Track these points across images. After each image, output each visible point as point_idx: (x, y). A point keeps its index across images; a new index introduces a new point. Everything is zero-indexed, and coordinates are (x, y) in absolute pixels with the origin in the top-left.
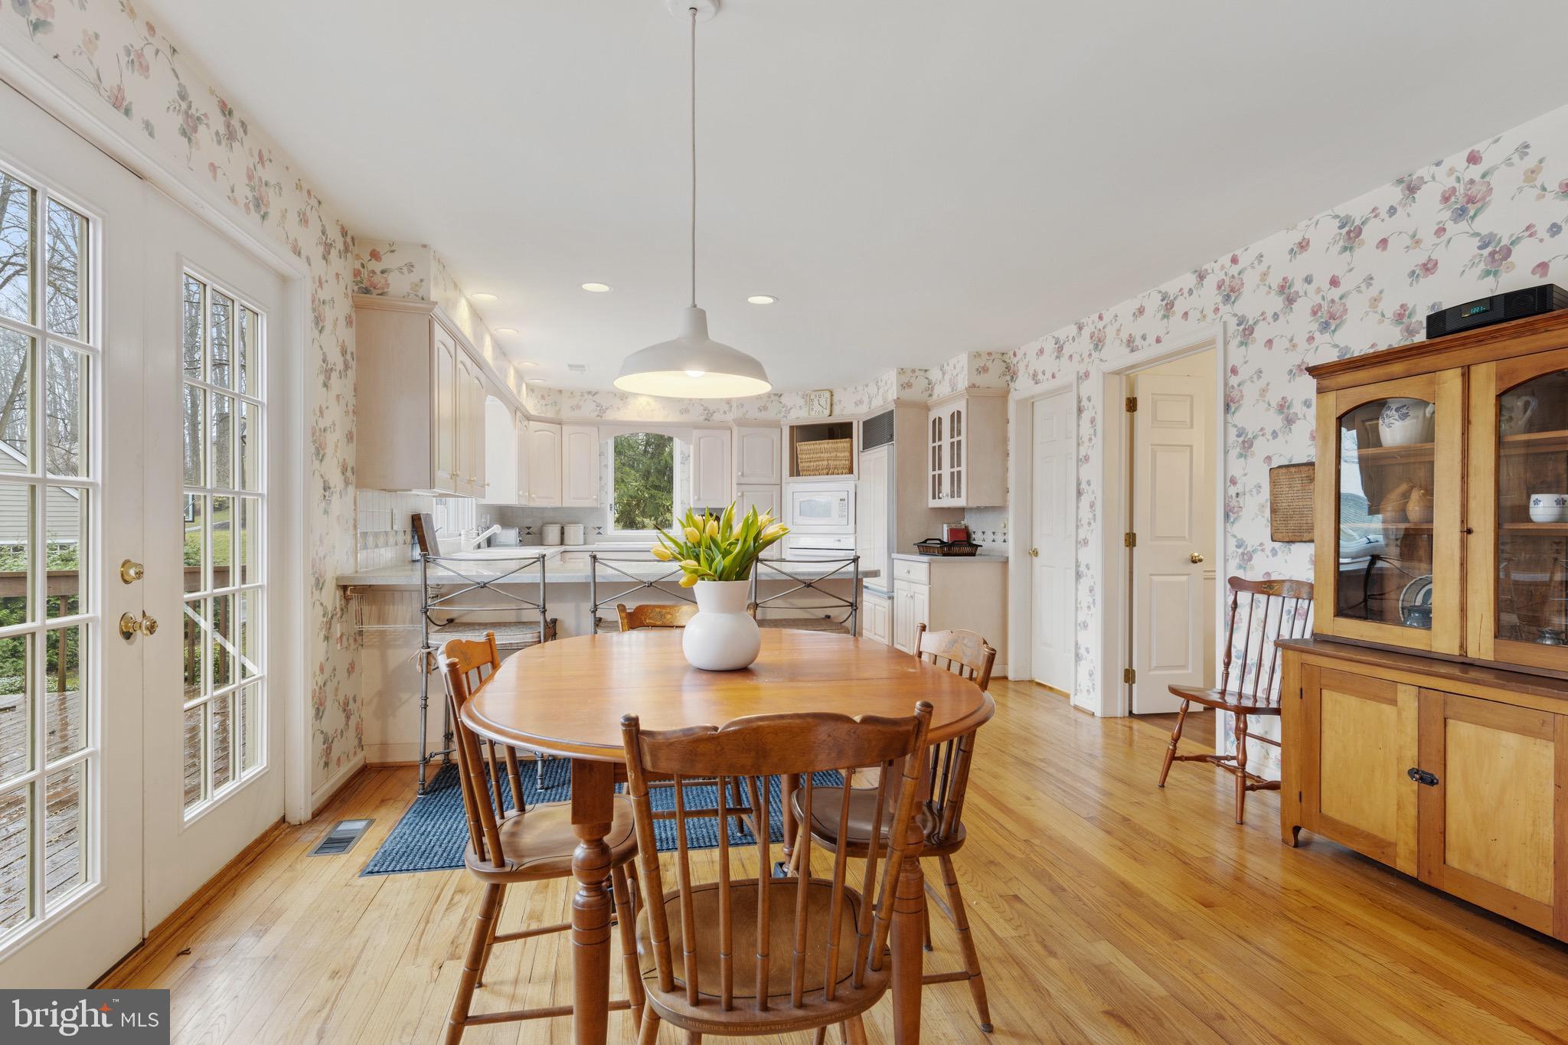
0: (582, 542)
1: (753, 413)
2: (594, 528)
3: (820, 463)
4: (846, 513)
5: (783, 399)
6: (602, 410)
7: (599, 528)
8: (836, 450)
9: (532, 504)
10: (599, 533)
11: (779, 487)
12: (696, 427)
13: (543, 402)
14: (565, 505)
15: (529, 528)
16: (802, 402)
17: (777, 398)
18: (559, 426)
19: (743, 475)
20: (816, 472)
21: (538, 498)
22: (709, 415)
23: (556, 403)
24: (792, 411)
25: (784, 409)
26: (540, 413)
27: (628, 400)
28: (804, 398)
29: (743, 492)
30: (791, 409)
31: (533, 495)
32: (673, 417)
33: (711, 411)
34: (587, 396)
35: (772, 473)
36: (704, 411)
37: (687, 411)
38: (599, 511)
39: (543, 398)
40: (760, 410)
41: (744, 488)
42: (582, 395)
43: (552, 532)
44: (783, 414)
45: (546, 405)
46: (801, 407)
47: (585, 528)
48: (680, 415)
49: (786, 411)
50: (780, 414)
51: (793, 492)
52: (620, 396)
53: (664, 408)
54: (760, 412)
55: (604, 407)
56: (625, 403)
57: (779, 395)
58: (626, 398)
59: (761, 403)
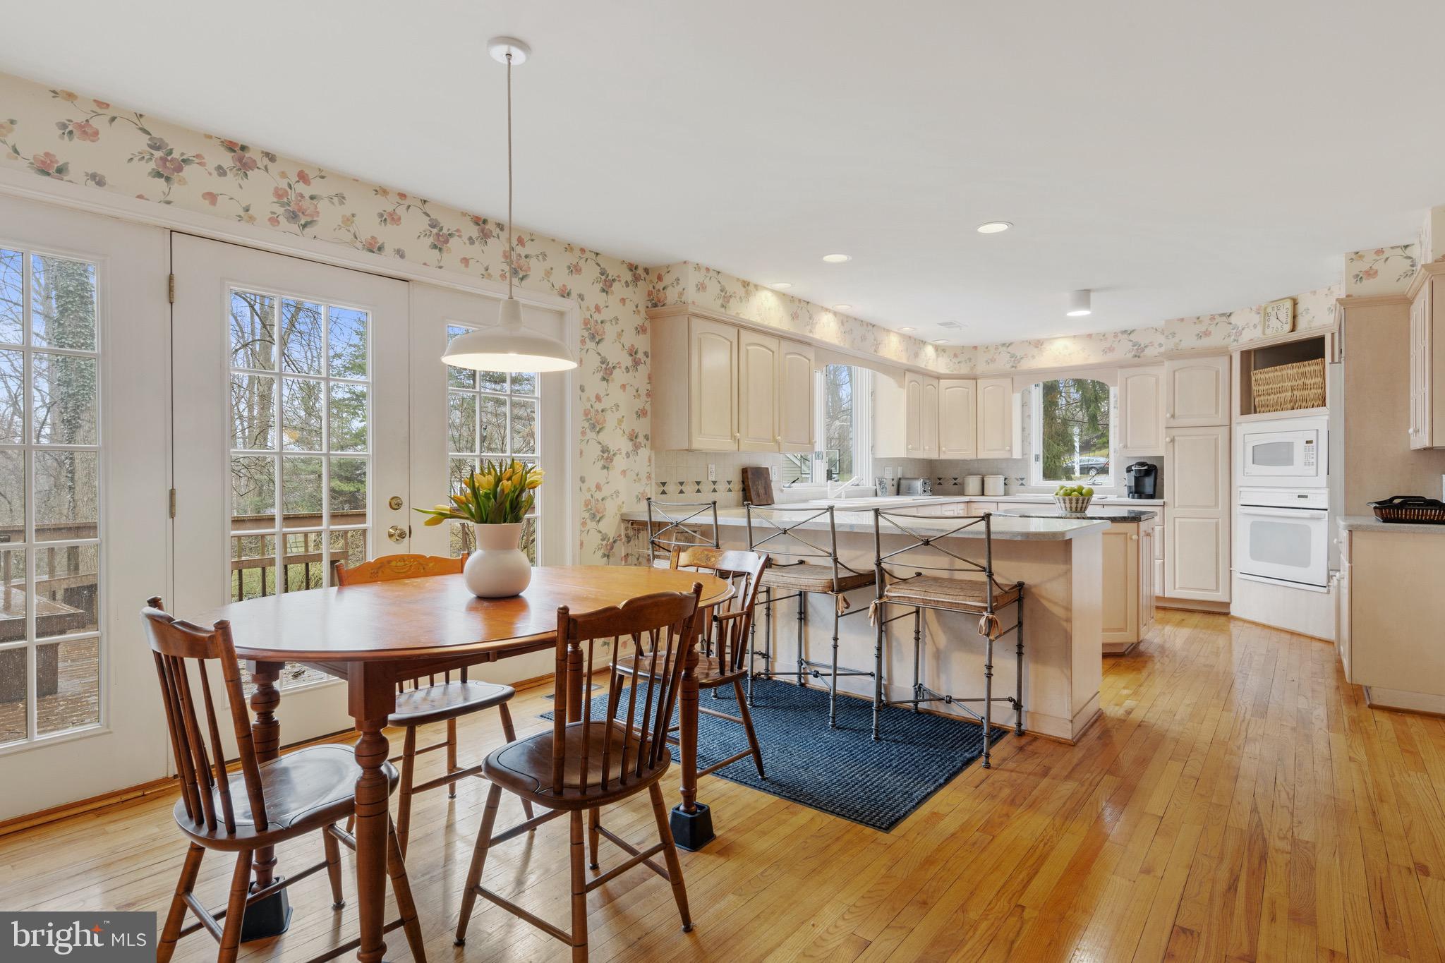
0: (1002, 492)
1: (1189, 341)
2: (1017, 480)
3: (1283, 395)
4: (1314, 460)
5: (1233, 319)
6: (1016, 360)
7: (1022, 479)
8: (1303, 375)
9: (943, 457)
10: (1022, 484)
11: (1226, 430)
12: (1122, 366)
13: (954, 360)
14: (980, 457)
16: (1256, 319)
17: (1224, 318)
18: (974, 381)
19: (1173, 416)
20: (1279, 407)
21: (950, 451)
22: (1139, 350)
23: (970, 359)
24: (1244, 332)
25: (1234, 331)
26: (952, 371)
27: (1044, 346)
28: (1259, 313)
29: (1174, 437)
30: (1243, 329)
31: (944, 449)
32: (1095, 358)
33: (1142, 346)
34: (1001, 349)
35: (1217, 412)
36: (1133, 346)
37: (1111, 349)
38: (1024, 461)
39: (955, 356)
40: (1199, 336)
41: (1175, 432)
42: (997, 348)
43: (973, 484)
44: (1233, 337)
45: (959, 363)
46: (1255, 326)
47: (1005, 479)
48: (1103, 355)
49: (1237, 334)
50: (1228, 337)
51: (1245, 435)
52: (1035, 344)
53: (1084, 349)
54: (1199, 339)
55: (1018, 357)
56: (1040, 350)
57: (1228, 314)
58: (1041, 345)
59: (1200, 328)
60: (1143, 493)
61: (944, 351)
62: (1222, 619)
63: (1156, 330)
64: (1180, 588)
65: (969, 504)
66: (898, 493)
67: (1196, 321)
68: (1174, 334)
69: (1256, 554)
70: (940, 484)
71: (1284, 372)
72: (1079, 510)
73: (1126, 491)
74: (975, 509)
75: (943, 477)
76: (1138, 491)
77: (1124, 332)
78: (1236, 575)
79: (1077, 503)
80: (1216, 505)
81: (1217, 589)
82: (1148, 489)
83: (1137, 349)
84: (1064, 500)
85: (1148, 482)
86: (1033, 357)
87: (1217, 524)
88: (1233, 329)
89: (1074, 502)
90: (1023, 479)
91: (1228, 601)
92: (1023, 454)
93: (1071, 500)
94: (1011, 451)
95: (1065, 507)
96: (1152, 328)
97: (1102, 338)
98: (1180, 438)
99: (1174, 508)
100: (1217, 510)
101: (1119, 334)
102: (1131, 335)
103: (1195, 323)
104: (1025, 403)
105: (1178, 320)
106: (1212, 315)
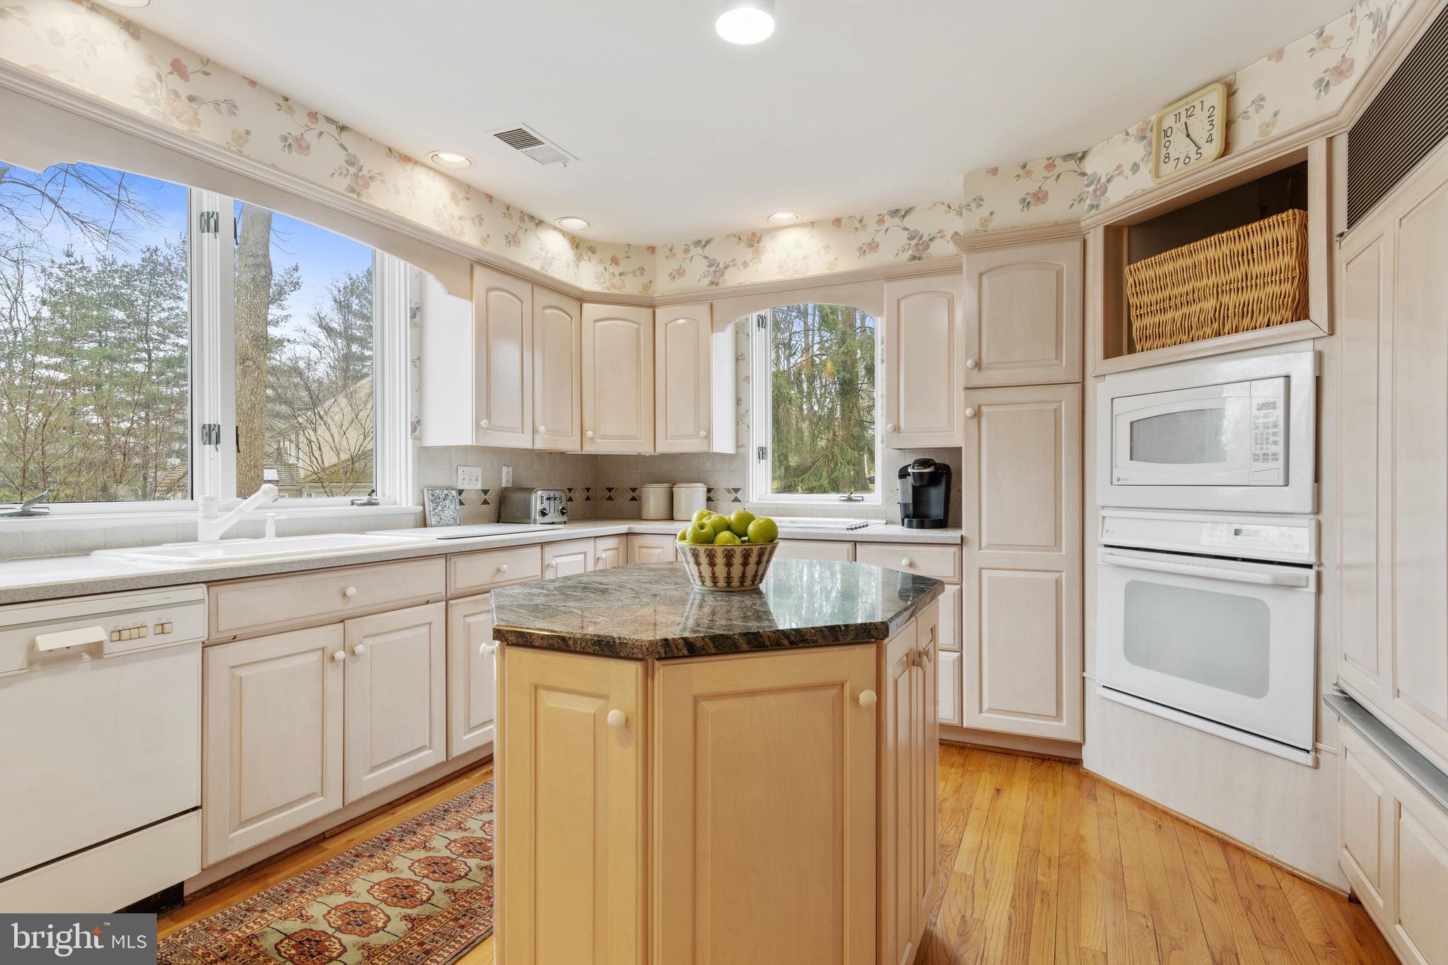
1: (1008, 212)
2: (728, 491)
3: (1195, 308)
4: (1280, 449)
5: (1090, 166)
6: (717, 270)
7: (736, 490)
8: (1248, 255)
9: (590, 449)
10: (736, 500)
11: (1074, 391)
12: (893, 275)
13: (612, 268)
14: (660, 448)
16: (1136, 150)
17: (1071, 164)
18: (650, 311)
19: (978, 365)
20: (1186, 332)
21: (604, 437)
22: (920, 244)
23: (642, 270)
24: (1111, 187)
25: (1091, 189)
26: (608, 288)
27: (761, 245)
28: (1144, 138)
29: (979, 406)
30: (1109, 181)
31: (589, 434)
32: (847, 263)
33: (925, 238)
34: (693, 251)
35: (1058, 355)
36: (909, 239)
37: (873, 246)
38: (735, 460)
39: (615, 261)
40: (1026, 203)
41: (981, 397)
42: (687, 251)
43: (654, 497)
44: (1088, 202)
45: (621, 274)
46: (1135, 168)
47: (709, 490)
48: (860, 257)
49: (1098, 193)
50: (1079, 202)
51: (1112, 399)
52: (748, 239)
53: (829, 247)
54: (1025, 208)
55: (721, 266)
56: (757, 251)
57: (1080, 155)
58: (758, 242)
59: (1029, 186)
60: (927, 517)
61: (592, 250)
62: (1069, 777)
63: (949, 207)
64: (992, 710)
65: (630, 537)
66: (499, 519)
67: (1020, 172)
68: (979, 201)
69: (1135, 652)
70: (610, 498)
71: (1200, 257)
72: (735, 583)
73: (897, 513)
74: (640, 547)
75: (613, 486)
76: (917, 514)
77: (895, 213)
78: (1095, 692)
79: (729, 564)
80: (1057, 543)
81: (1058, 716)
82: (936, 510)
83: (917, 245)
84: (696, 555)
85: (936, 495)
86: (745, 264)
87: (1058, 583)
88: (1088, 186)
89: (720, 560)
90: (738, 490)
91: (1078, 739)
92: (738, 445)
93: (711, 556)
94: (708, 437)
95: (701, 576)
96: (943, 204)
97: (857, 225)
98: (991, 409)
99: (980, 549)
100: (1058, 554)
101: (887, 218)
102: (906, 219)
103: (1018, 176)
104: (742, 355)
105: (988, 172)
106: (1049, 159)
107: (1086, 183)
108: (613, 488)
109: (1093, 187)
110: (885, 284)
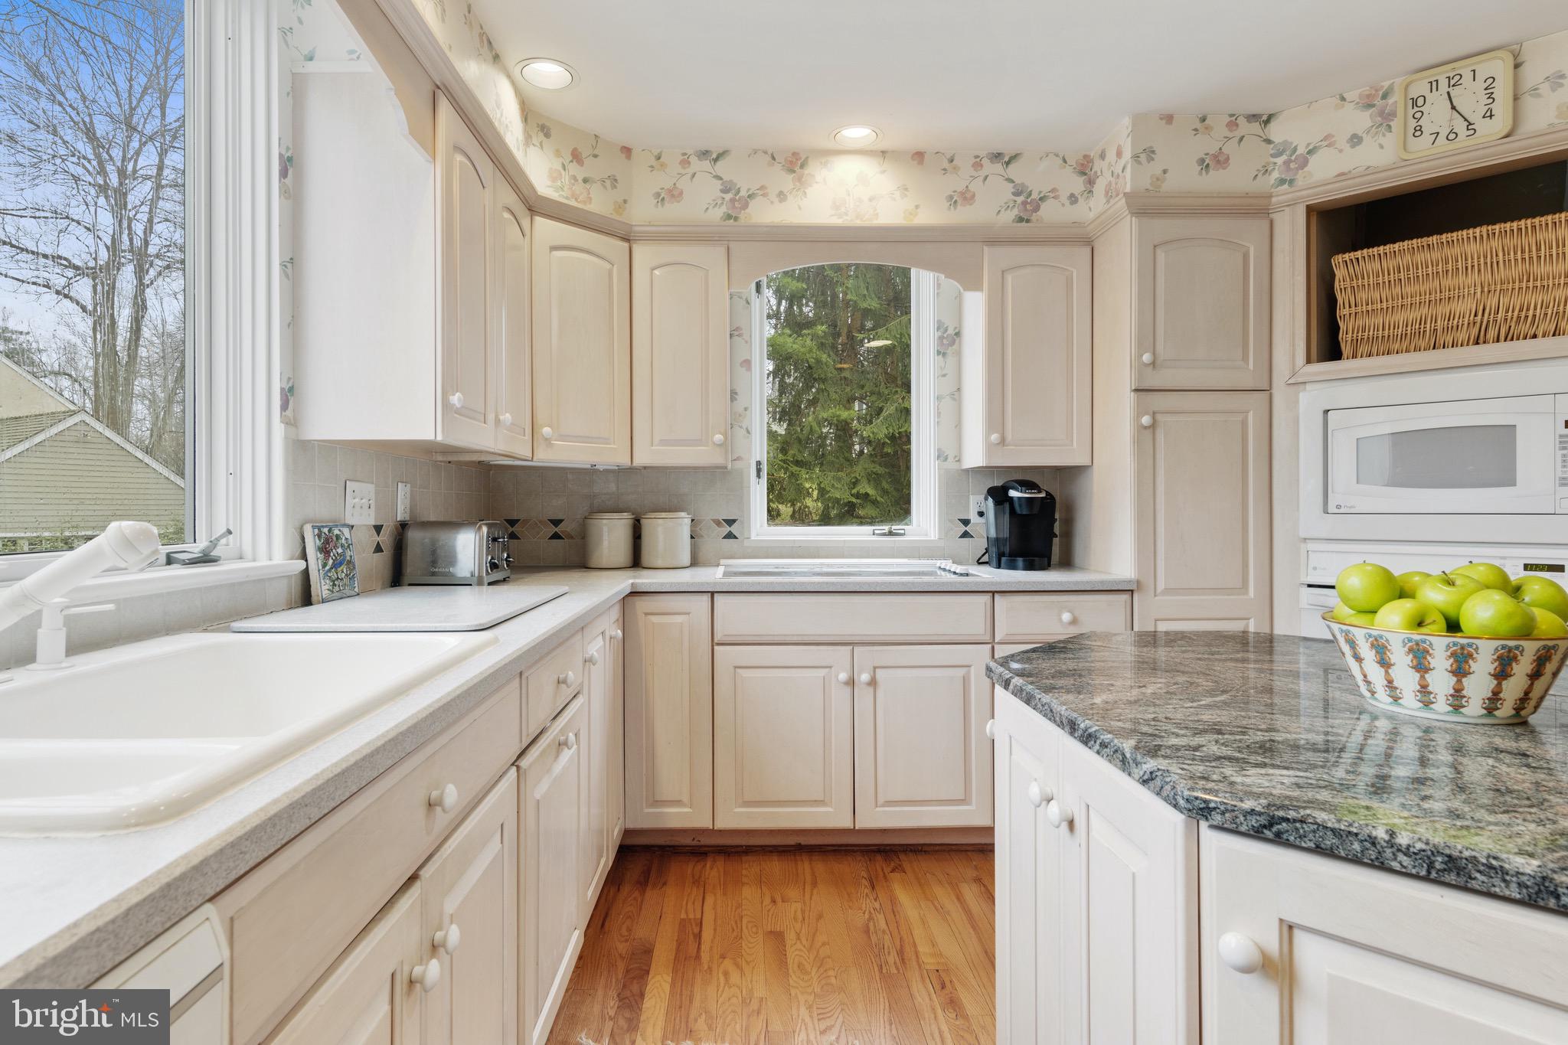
0: (686, 559)
1: (1183, 174)
2: (718, 523)
5: (1277, 132)
6: (737, 200)
7: (730, 522)
9: (545, 457)
10: (730, 536)
12: (994, 239)
13: (574, 168)
14: (642, 459)
15: (556, 522)
17: (1255, 127)
18: (624, 245)
19: (1151, 362)
21: (566, 438)
22: (1029, 205)
23: (614, 180)
24: (1315, 160)
25: (1280, 160)
26: (568, 198)
27: (806, 171)
28: (1371, 106)
29: (1155, 414)
31: (547, 431)
32: (930, 215)
33: (1035, 196)
34: (696, 164)
36: (1014, 194)
37: (966, 197)
38: (735, 477)
39: (576, 157)
40: (1204, 165)
41: (1159, 401)
42: (685, 162)
43: (608, 533)
44: (1276, 175)
45: (585, 179)
46: (1356, 140)
47: (694, 522)
48: (949, 209)
49: (1292, 165)
50: (1264, 174)
51: (1326, 412)
52: (786, 159)
53: (906, 189)
54: (1204, 171)
55: (743, 193)
56: (800, 179)
57: (1265, 118)
58: (802, 166)
59: (1207, 145)
61: (545, 131)
63: (1065, 162)
67: (1198, 125)
68: (1148, 154)
70: (514, 536)
71: (1457, 250)
75: (522, 516)
77: (997, 157)
80: (1244, 584)
83: (1024, 204)
86: (782, 196)
88: (1276, 156)
90: (734, 521)
92: (732, 458)
94: (725, 444)
96: (1057, 155)
97: (946, 165)
98: (1169, 418)
99: (1155, 596)
100: (1242, 597)
101: (986, 162)
102: (1011, 166)
103: (1196, 130)
104: (737, 329)
105: (1161, 119)
106: (1232, 115)
107: (1272, 152)
108: (518, 520)
109: (1284, 157)
110: (986, 249)
